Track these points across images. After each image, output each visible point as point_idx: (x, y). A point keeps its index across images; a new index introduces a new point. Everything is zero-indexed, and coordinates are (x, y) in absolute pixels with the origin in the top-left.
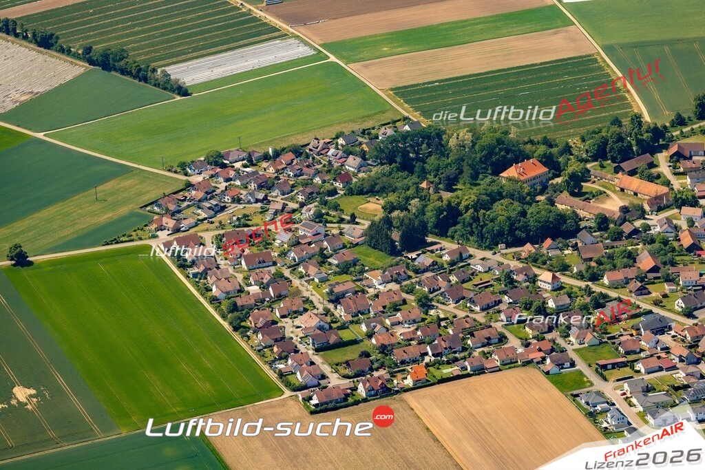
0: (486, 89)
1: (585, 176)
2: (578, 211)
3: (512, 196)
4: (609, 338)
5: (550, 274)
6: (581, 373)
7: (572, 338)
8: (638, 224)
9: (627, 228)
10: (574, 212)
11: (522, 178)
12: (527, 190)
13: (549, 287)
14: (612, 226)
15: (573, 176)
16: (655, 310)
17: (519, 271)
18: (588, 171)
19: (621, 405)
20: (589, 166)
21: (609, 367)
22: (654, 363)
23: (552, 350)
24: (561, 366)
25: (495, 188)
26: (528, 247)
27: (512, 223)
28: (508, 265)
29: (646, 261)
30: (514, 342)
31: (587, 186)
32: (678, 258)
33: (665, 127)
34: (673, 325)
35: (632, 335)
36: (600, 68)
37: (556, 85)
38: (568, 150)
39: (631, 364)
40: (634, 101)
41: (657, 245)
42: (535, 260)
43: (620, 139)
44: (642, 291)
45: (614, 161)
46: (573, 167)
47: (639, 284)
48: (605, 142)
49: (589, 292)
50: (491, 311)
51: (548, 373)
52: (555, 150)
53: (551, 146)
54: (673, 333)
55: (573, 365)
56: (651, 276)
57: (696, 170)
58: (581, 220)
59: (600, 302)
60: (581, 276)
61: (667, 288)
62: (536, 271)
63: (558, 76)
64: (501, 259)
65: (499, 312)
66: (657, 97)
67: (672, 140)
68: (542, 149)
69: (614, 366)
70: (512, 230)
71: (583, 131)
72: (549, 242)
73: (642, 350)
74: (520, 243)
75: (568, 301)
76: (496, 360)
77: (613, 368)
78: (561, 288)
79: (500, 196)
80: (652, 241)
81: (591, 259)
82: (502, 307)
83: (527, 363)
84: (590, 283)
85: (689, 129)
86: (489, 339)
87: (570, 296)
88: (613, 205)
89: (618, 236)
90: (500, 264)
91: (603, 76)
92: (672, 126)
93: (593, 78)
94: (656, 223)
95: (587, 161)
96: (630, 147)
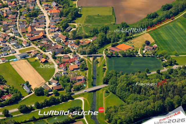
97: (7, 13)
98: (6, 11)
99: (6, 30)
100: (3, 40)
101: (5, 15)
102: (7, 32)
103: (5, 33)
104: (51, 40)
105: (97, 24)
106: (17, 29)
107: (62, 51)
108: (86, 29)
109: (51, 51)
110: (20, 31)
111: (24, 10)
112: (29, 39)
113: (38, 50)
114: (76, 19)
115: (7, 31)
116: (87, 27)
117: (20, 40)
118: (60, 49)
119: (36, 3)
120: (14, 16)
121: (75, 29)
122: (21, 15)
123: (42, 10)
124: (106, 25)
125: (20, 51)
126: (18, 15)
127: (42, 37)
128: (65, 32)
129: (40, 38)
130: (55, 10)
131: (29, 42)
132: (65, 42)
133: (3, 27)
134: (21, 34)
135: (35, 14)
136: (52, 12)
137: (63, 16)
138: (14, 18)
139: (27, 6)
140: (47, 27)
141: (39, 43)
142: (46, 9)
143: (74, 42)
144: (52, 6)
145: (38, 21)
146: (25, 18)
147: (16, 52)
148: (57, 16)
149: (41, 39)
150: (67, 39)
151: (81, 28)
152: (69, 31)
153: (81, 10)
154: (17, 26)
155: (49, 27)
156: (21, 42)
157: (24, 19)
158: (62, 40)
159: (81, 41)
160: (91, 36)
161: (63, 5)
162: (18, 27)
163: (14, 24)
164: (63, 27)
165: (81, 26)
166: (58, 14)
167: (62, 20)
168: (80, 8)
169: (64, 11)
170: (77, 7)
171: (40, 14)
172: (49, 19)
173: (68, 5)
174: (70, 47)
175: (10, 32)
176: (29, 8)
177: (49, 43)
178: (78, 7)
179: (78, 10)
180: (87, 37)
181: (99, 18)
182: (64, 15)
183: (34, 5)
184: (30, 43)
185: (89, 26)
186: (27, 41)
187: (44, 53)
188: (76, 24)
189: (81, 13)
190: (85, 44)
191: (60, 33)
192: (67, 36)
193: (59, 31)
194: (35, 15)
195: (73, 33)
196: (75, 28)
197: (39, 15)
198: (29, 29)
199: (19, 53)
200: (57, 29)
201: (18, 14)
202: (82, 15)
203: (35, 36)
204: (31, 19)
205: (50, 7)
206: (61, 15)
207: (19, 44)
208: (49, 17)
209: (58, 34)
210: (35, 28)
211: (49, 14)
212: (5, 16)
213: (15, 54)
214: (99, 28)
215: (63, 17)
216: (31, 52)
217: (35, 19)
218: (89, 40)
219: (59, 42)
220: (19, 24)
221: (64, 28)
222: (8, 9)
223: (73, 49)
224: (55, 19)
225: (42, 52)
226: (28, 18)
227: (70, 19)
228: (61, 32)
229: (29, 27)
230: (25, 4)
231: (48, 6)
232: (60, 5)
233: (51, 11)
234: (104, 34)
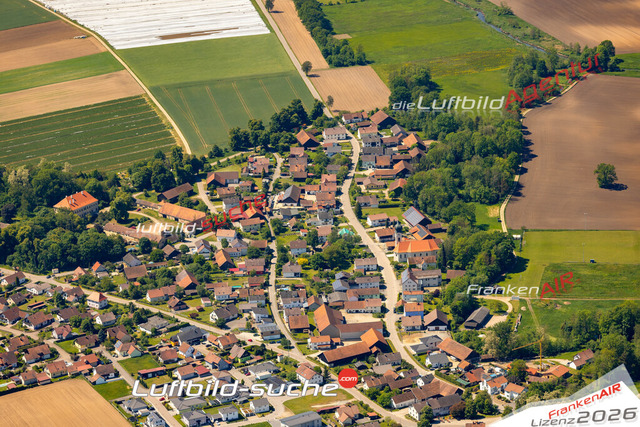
0: (44, 129)
1: (131, 204)
2: (124, 237)
3: (63, 225)
4: (150, 350)
5: (98, 294)
6: (124, 382)
7: (116, 351)
8: (178, 246)
9: (168, 250)
10: (120, 238)
11: (73, 209)
12: (77, 218)
13: (97, 306)
14: (155, 248)
15: (120, 205)
16: (192, 323)
17: (70, 293)
18: (134, 200)
19: (160, 409)
20: (135, 196)
21: (150, 375)
22: (190, 370)
23: (99, 362)
24: (106, 376)
25: (48, 218)
26: (79, 270)
27: (64, 250)
28: (61, 288)
29: (184, 280)
30: (65, 357)
31: (132, 214)
32: (212, 276)
33: (204, 159)
34: (208, 335)
35: (170, 346)
36: (148, 108)
37: (107, 124)
38: (116, 182)
39: (169, 372)
40: (177, 136)
41: (194, 265)
42: (85, 281)
43: (163, 170)
44: (181, 306)
45: (157, 191)
46: (120, 196)
47: (178, 300)
48: (149, 173)
49: (133, 308)
50: (44, 330)
51: (94, 383)
52: (104, 183)
53: (101, 179)
54: (207, 343)
55: (117, 375)
56: (189, 292)
57: (231, 196)
58: (127, 244)
59: (142, 317)
60: (126, 295)
61: (203, 302)
62: (86, 292)
63: (110, 116)
64: (55, 283)
65: (52, 330)
66: (198, 131)
67: (210, 170)
68: (92, 182)
69: (155, 374)
70: (64, 255)
71: (130, 164)
72: (97, 265)
73: (179, 359)
74: (71, 267)
75: (113, 317)
76: (48, 373)
77: (153, 376)
78: (108, 306)
79: (54, 225)
80: (191, 261)
81: (135, 280)
82: (55, 325)
83: (76, 375)
84: (134, 301)
85: (225, 159)
86: (42, 354)
87: (115, 313)
89: (160, 258)
90: (53, 287)
91: (150, 114)
92: (211, 157)
93: (141, 117)
94: (194, 246)
95: (133, 191)
96: (172, 177)
97: (228, 250)
98: (225, 243)
99: (228, 320)
100: (217, 360)
101: (221, 259)
102: (233, 328)
103: (227, 331)
104: (410, 361)
105: (591, 299)
106: (271, 317)
107: (456, 404)
108: (546, 318)
109: (414, 404)
110: (282, 325)
111: (293, 238)
112: (322, 356)
113: (361, 403)
114: (503, 279)
115: (233, 325)
116: (551, 311)
117: (286, 361)
118: (449, 398)
119: (342, 212)
120: (258, 264)
121: (503, 319)
122: (284, 260)
123: (366, 240)
124: (629, 305)
125: (288, 405)
126: (274, 261)
127: (375, 349)
128: (462, 328)
129: (369, 354)
130: (418, 243)
131: (323, 369)
132: (468, 369)
133: (215, 308)
134: (289, 337)
135: (340, 257)
136: (409, 251)
137: (451, 264)
138: (258, 273)
139: (305, 226)
140: (392, 310)
141: (362, 372)
142: (383, 239)
143: (503, 370)
144: (407, 225)
145: (353, 285)
146: (303, 271)
147: (272, 409)
148: (428, 267)
149: (371, 358)
150: (474, 358)
151: (527, 313)
152: (481, 326)
153: (524, 242)
154: (270, 304)
155: (400, 310)
156: (289, 370)
157: (296, 275)
158: (455, 364)
159: (531, 366)
160: (572, 346)
161: (447, 220)
162: (274, 308)
163: (257, 298)
164: (455, 310)
165: (526, 306)
166: (430, 256)
167: (448, 281)
168: (517, 232)
169: (456, 248)
170: (505, 230)
171: (360, 257)
172: (398, 276)
173: (467, 222)
174: (489, 392)
175: (245, 326)
176: (316, 232)
177: (402, 375)
178: (511, 231)
179: (512, 242)
180: (553, 351)
181: (598, 273)
182: (456, 263)
183: (335, 220)
184: (326, 372)
185: (559, 308)
186: (314, 365)
187: (385, 413)
188: (505, 300)
189: (523, 255)
190: (550, 380)
191: (443, 335)
192: (475, 344)
193: (441, 327)
194: (341, 260)
195: (499, 335)
196: (504, 312)
197: (356, 261)
198: (321, 318)
199: (288, 414)
200: (433, 316)
201: (273, 257)
202: (526, 261)
203: (346, 344)
204: (327, 276)
205: (399, 230)
206: (445, 260)
207: (285, 377)
208: (398, 268)
209: (436, 336)
210: (343, 312)
211: (396, 259)
212: (220, 264)
213: (268, 418)
214: (603, 314)
215: (451, 268)
216: (332, 411)
217: (339, 275)
218: (564, 362)
219: (443, 372)
220: (278, 296)
221: (460, 315)
222: (230, 234)
223: (500, 398)
224: (421, 276)
225: (376, 408)
226: (312, 273)
227: (482, 277)
228: (449, 328)
229: (322, 311)
230: (298, 216)
231: (388, 225)
232: (437, 222)
233: (403, 246)
234: (624, 337)
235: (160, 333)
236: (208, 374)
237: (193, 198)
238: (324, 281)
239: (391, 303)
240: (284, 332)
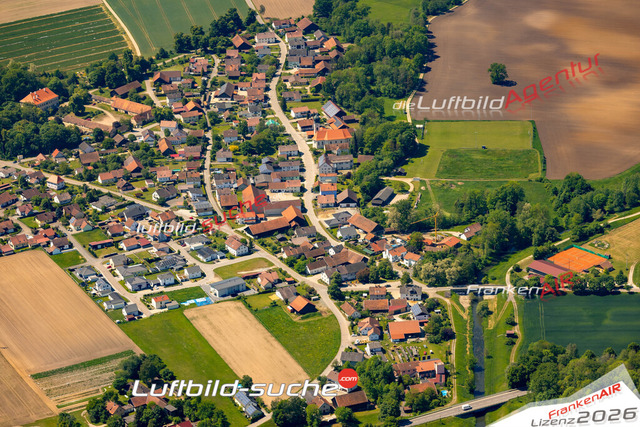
0: (13, 35)
1: (87, 99)
2: (80, 127)
3: (27, 117)
4: (100, 225)
5: (56, 177)
6: (77, 253)
7: (71, 226)
8: (126, 135)
9: (118, 139)
10: (77, 128)
11: (37, 103)
12: (40, 111)
13: (55, 187)
14: (107, 137)
15: (77, 100)
16: (137, 201)
17: (32, 176)
18: (90, 96)
19: (107, 276)
20: (90, 92)
21: (99, 247)
22: (135, 242)
23: (56, 235)
24: (61, 248)
25: (14, 112)
26: (40, 156)
27: (27, 138)
28: (24, 172)
29: (131, 164)
30: (26, 231)
31: (88, 108)
32: (156, 161)
33: (151, 60)
34: (150, 212)
35: (118, 222)
36: (105, 16)
37: (69, 29)
38: (75, 80)
39: (116, 244)
40: (129, 40)
41: (140, 151)
42: (45, 166)
43: (115, 70)
44: (127, 187)
45: (110, 88)
46: (78, 92)
47: (125, 182)
48: (103, 73)
49: (86, 189)
50: (9, 208)
51: (51, 254)
52: (65, 81)
53: (62, 78)
54: (150, 218)
55: (71, 246)
56: (135, 175)
57: (174, 92)
58: (82, 134)
59: (94, 197)
60: (80, 178)
61: (147, 184)
62: (46, 175)
63: (72, 23)
64: (19, 167)
65: (16, 208)
66: (147, 36)
67: (156, 69)
68: (54, 80)
69: (103, 246)
70: (27, 144)
71: (88, 64)
72: (56, 152)
73: (125, 233)
74: (34, 154)
75: (69, 197)
76: (11, 246)
77: (102, 247)
78: (65, 187)
79: (19, 117)
80: (138, 148)
81: (89, 164)
82: (18, 204)
83: (36, 247)
84: (87, 183)
85: (170, 60)
86: (6, 229)
87: (71, 193)
88: (108, 122)
89: (110, 145)
90: (18, 171)
91: (106, 21)
92: (158, 59)
93: (99, 23)
94: (140, 134)
95: (89, 88)
96: (123, 75)
97: (170, 138)
98: (168, 133)
99: (169, 199)
100: (157, 233)
101: (163, 147)
102: (172, 206)
103: (167, 209)
104: (324, 233)
105: (482, 180)
106: (205, 196)
107: (361, 271)
108: (442, 196)
109: (326, 271)
110: (215, 203)
111: (227, 128)
112: (247, 230)
113: (281, 270)
114: (406, 163)
115: (172, 203)
116: (446, 191)
117: (217, 234)
118: (355, 265)
119: (269, 106)
120: (195, 151)
121: (405, 197)
122: (218, 147)
123: (290, 130)
124: (513, 184)
125: (217, 272)
126: (209, 148)
127: (293, 224)
128: (370, 205)
129: (288, 228)
130: (334, 132)
131: (248, 241)
132: (373, 240)
133: (157, 188)
134: (220, 214)
135: (265, 145)
136: (326, 138)
137: (362, 150)
138: (195, 159)
139: (238, 117)
140: (309, 190)
141: (282, 243)
142: (304, 129)
143: (403, 241)
144: (325, 116)
145: (277, 168)
146: (234, 157)
147: (203, 275)
148: (342, 153)
149: (290, 231)
150: (379, 231)
151: (426, 192)
152: (385, 203)
153: (426, 131)
154: (205, 185)
155: (316, 189)
156: (220, 241)
157: (228, 160)
158: (363, 236)
159: (428, 237)
160: (463, 220)
161: (360, 112)
162: (208, 188)
163: (194, 179)
164: (363, 190)
165: (425, 186)
166: (344, 143)
167: (359, 164)
168: (420, 123)
169: (366, 136)
170: (410, 121)
171: (283, 144)
172: (316, 161)
173: (377, 114)
174: (391, 260)
175: (182, 204)
176: (246, 123)
177: (316, 245)
178: (415, 121)
179: (415, 132)
180: (446, 225)
181: (488, 157)
182: (366, 149)
183: (263, 112)
184: (251, 243)
185: (454, 187)
186: (240, 237)
187: (300, 278)
188: (407, 181)
189: (424, 142)
190: (443, 250)
191: (353, 211)
192: (380, 219)
193: (351, 205)
194: (267, 147)
195: (400, 211)
196: (406, 192)
197: (280, 147)
198: (248, 195)
199: (217, 280)
200: (344, 195)
201: (208, 144)
202: (427, 147)
203: (269, 219)
204: (255, 160)
205: (317, 121)
206: (357, 147)
207: (215, 247)
208: (316, 154)
209: (347, 212)
210: (268, 192)
211: (315, 146)
212: (162, 151)
213: (201, 283)
214: (490, 193)
215: (362, 153)
216: (255, 276)
217: (265, 159)
218: (456, 234)
219: (352, 243)
220: (212, 178)
221: (367, 193)
222: (172, 125)
223: (400, 265)
224: (336, 161)
225: (293, 274)
226: (242, 158)
227: (388, 161)
228: (358, 205)
229: (249, 190)
230: (232, 109)
231: (308, 117)
232: (351, 114)
233: (321, 135)
234: (508, 213)
235: (109, 210)
236: (149, 245)
237: (141, 94)
238: (252, 165)
239: (309, 184)
240: (216, 209)
